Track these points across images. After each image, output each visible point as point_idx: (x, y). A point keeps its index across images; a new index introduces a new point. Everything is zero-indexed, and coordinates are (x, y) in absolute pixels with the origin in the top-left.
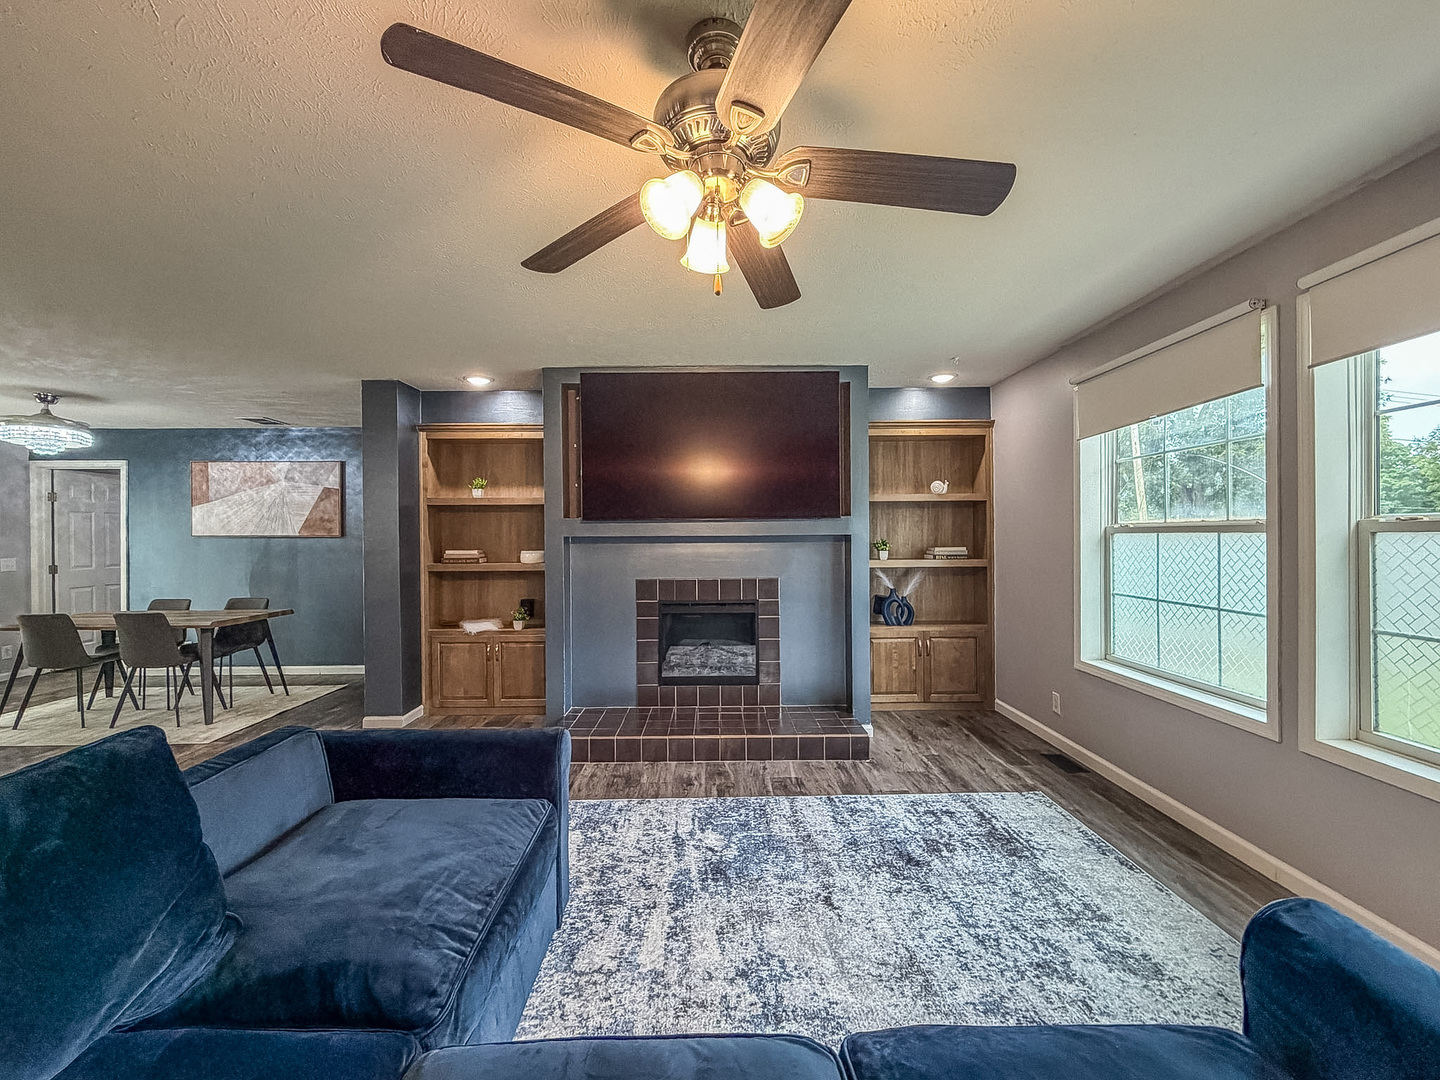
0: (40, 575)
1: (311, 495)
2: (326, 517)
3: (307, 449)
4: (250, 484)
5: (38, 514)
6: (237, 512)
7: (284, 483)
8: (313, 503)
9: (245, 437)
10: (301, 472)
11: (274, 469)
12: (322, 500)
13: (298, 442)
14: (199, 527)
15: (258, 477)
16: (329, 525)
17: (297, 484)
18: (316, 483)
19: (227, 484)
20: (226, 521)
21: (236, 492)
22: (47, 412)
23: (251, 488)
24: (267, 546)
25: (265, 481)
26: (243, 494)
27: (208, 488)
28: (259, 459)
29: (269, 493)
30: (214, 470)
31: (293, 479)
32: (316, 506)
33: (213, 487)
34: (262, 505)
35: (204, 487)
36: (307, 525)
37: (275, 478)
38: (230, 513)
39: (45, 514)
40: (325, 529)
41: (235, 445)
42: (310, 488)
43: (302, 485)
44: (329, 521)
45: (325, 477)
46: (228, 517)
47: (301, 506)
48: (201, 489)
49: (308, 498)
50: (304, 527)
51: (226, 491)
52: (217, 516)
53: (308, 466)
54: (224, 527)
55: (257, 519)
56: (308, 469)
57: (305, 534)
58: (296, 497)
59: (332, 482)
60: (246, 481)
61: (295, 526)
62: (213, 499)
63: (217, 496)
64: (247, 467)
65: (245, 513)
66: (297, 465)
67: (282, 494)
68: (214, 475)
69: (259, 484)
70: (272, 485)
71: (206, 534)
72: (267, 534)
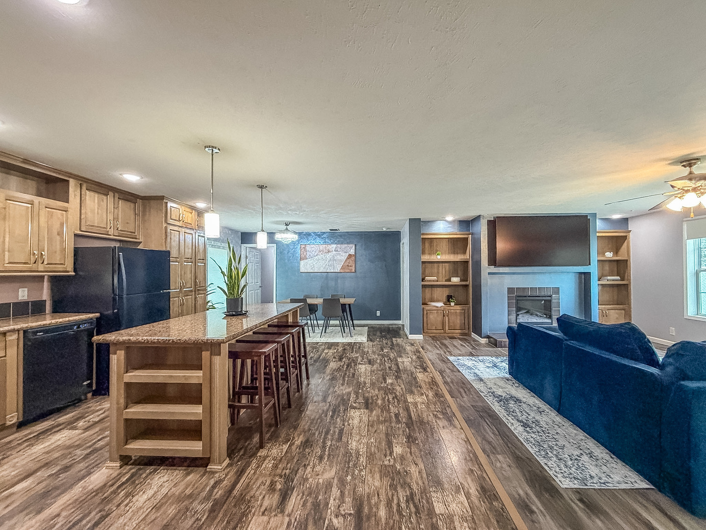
1: (344, 257)
3: (342, 239)
4: (322, 252)
6: (317, 263)
7: (334, 252)
9: (319, 235)
10: (340, 248)
11: (330, 247)
12: (348, 259)
13: (338, 237)
14: (303, 269)
15: (325, 250)
16: (351, 268)
17: (339, 253)
18: (346, 252)
19: (313, 253)
21: (317, 255)
22: (287, 229)
23: (322, 254)
24: (327, 276)
25: (327, 251)
26: (319, 256)
28: (325, 243)
29: (329, 256)
30: (309, 247)
31: (337, 251)
32: (346, 260)
33: (309, 254)
34: (326, 260)
35: (305, 254)
36: (342, 268)
37: (331, 250)
38: (314, 263)
40: (349, 269)
41: (316, 238)
42: (344, 254)
43: (341, 253)
44: (350, 266)
45: (349, 250)
46: (313, 265)
47: (341, 261)
48: (304, 254)
51: (312, 255)
52: (310, 264)
53: (344, 246)
54: (312, 268)
55: (324, 266)
56: (343, 247)
57: (341, 271)
58: (339, 257)
59: (352, 252)
60: (320, 252)
61: (338, 268)
62: (308, 258)
63: (310, 257)
64: (321, 246)
65: (320, 263)
66: (339, 245)
67: (333, 256)
68: (308, 249)
69: (325, 253)
70: (330, 253)
71: (305, 271)
72: (328, 271)
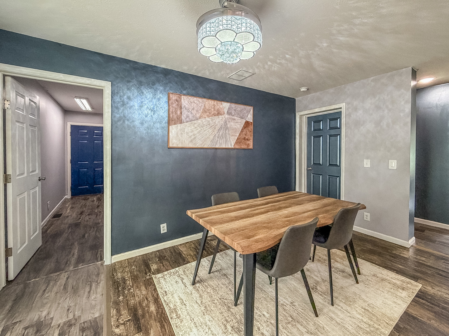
1: (239, 124)
2: (247, 137)
3: (236, 97)
4: (208, 114)
6: (199, 131)
7: (227, 116)
8: (240, 129)
9: (202, 83)
10: (235, 110)
11: (221, 106)
12: (245, 128)
13: (231, 92)
14: (174, 141)
15: (213, 110)
16: (248, 142)
17: (233, 117)
18: (242, 118)
19: (194, 112)
20: (193, 137)
21: (200, 118)
23: (208, 116)
24: (214, 154)
25: (216, 113)
26: (203, 120)
27: (181, 113)
29: (219, 121)
31: (231, 114)
32: (242, 131)
33: (185, 113)
34: (215, 128)
35: (179, 112)
36: (238, 141)
37: (222, 111)
38: (196, 132)
40: (246, 144)
41: (197, 87)
42: (239, 120)
43: (235, 118)
44: (247, 139)
45: (246, 114)
46: (194, 135)
47: (235, 130)
48: (176, 113)
49: (238, 126)
50: (236, 143)
51: (193, 117)
52: (187, 133)
53: (240, 107)
54: (191, 141)
55: (212, 137)
56: (239, 109)
57: (237, 147)
58: (231, 124)
59: (250, 118)
60: (206, 112)
61: (232, 142)
62: (185, 122)
63: (188, 119)
64: (206, 102)
65: (205, 132)
66: (233, 105)
67: (226, 122)
68: (185, 104)
69: (213, 114)
70: (220, 116)
71: (180, 146)
72: (217, 146)
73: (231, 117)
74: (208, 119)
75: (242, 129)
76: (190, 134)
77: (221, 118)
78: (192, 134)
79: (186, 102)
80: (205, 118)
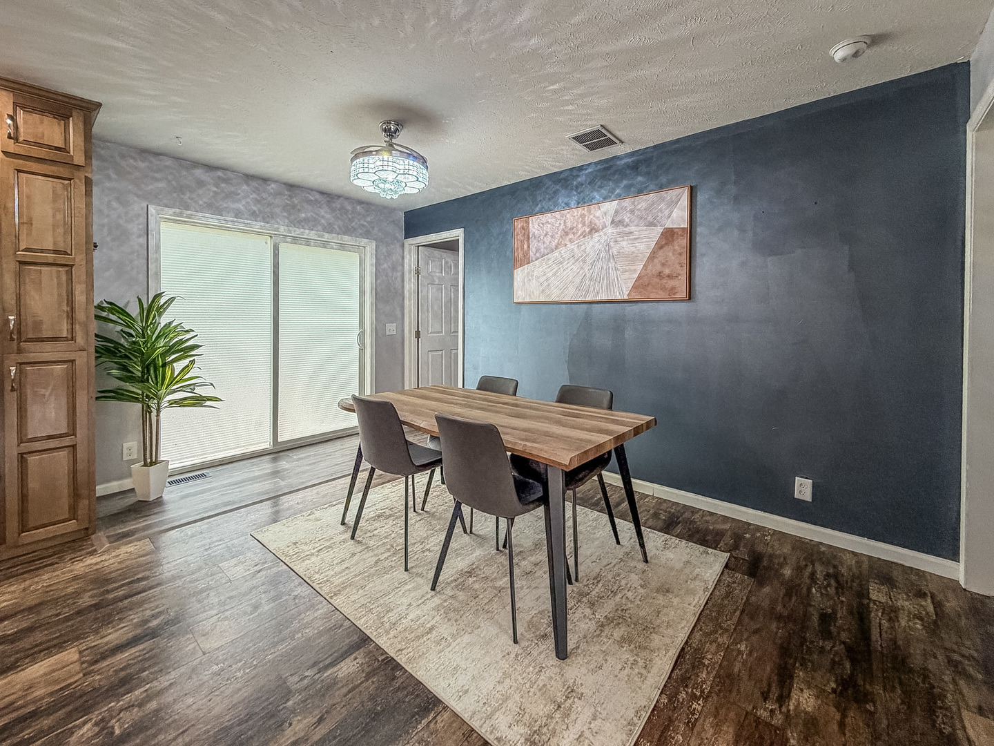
0: (410, 337)
1: (644, 241)
2: (667, 271)
3: (639, 178)
4: (571, 236)
5: (410, 286)
6: (557, 272)
7: (610, 230)
8: (648, 253)
9: (566, 180)
10: (632, 212)
11: (598, 213)
12: (661, 248)
13: (628, 172)
14: (520, 293)
15: (580, 226)
16: (671, 283)
17: (627, 230)
18: (652, 224)
19: (548, 240)
20: (546, 284)
21: (557, 247)
22: (390, 145)
23: (571, 241)
24: (587, 315)
25: (587, 230)
26: (563, 250)
27: (529, 247)
28: (581, 202)
29: (594, 244)
30: (537, 225)
31: (621, 222)
32: (653, 256)
33: (534, 245)
34: (584, 262)
35: (525, 246)
36: (639, 285)
37: (599, 224)
38: (550, 275)
39: (413, 286)
40: (663, 288)
41: (556, 193)
42: (646, 232)
43: (633, 229)
44: (670, 277)
45: (667, 213)
46: (548, 280)
47: (633, 258)
48: (522, 249)
49: (641, 247)
50: (635, 287)
51: (545, 248)
52: (538, 278)
53: (643, 202)
54: (543, 291)
55: (578, 280)
56: (643, 205)
57: (637, 297)
58: (624, 246)
59: (678, 217)
60: (567, 234)
61: (624, 287)
62: (534, 259)
63: (538, 255)
64: (568, 216)
65: (565, 273)
66: (627, 203)
67: (608, 245)
68: (534, 230)
69: (581, 235)
70: (596, 234)
71: (527, 300)
72: (589, 298)
73: (621, 228)
74: (570, 246)
75: (653, 252)
76: (542, 280)
77: (597, 238)
78: (545, 278)
79: (536, 226)
80: (566, 245)
